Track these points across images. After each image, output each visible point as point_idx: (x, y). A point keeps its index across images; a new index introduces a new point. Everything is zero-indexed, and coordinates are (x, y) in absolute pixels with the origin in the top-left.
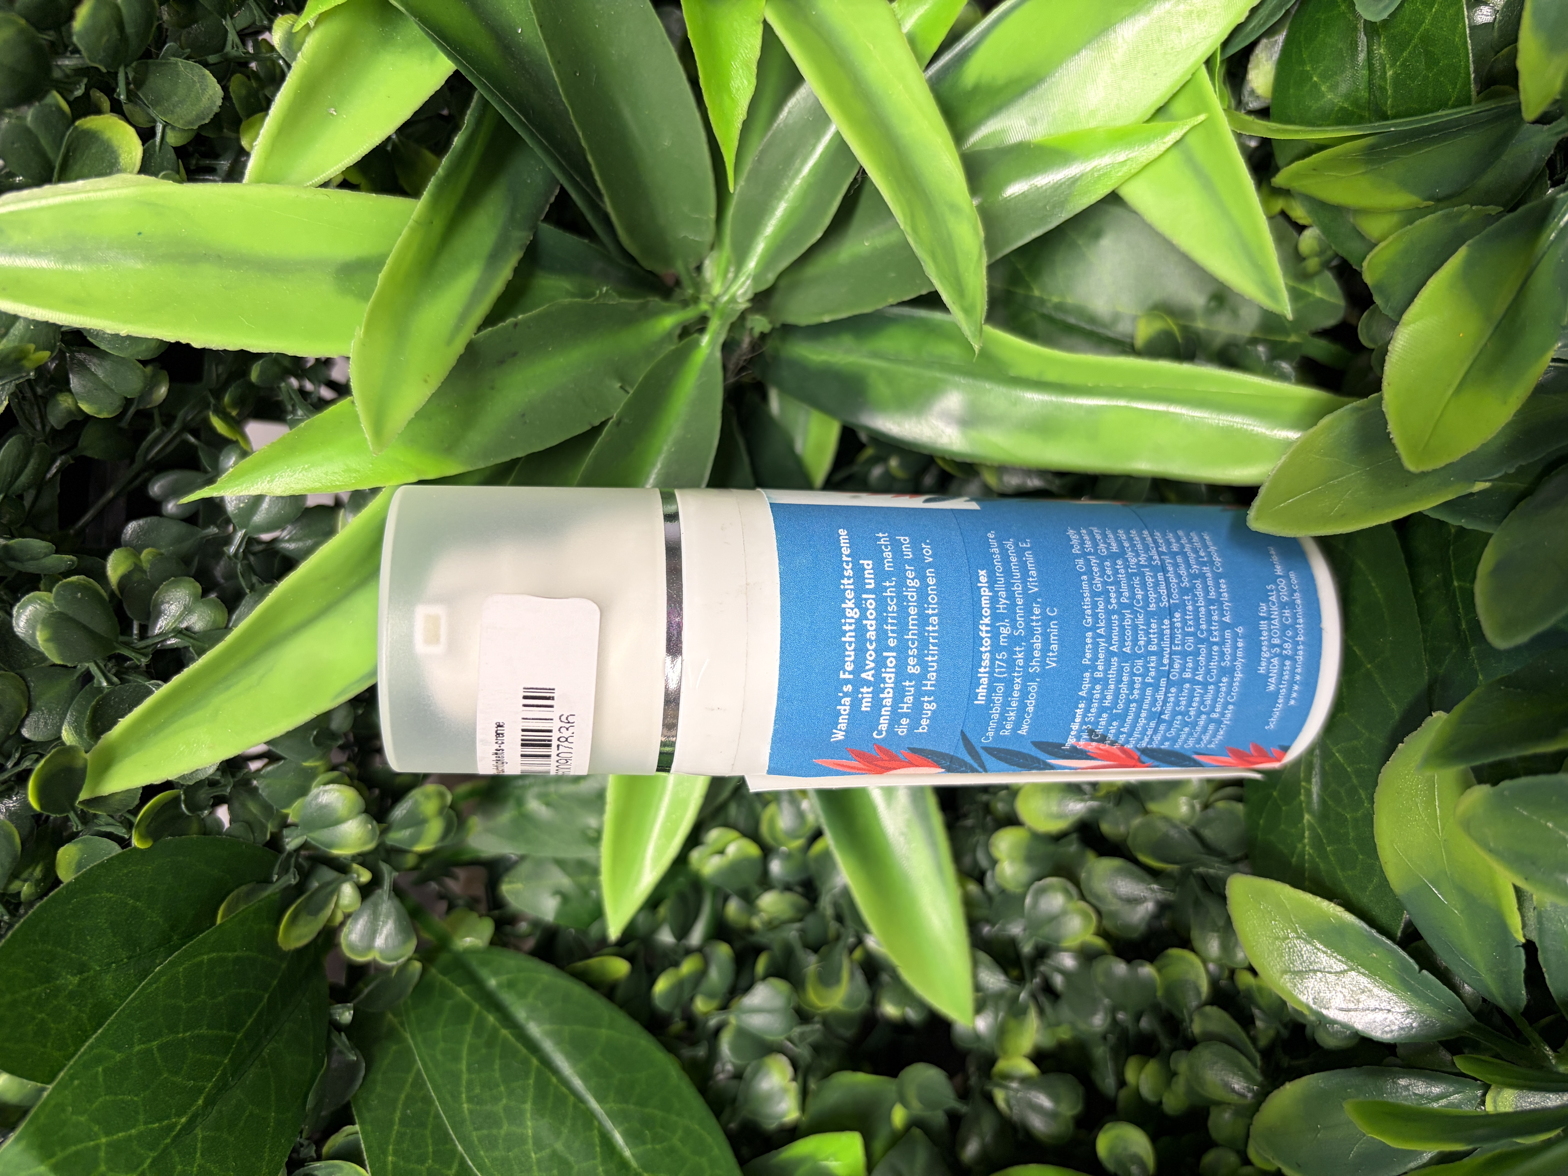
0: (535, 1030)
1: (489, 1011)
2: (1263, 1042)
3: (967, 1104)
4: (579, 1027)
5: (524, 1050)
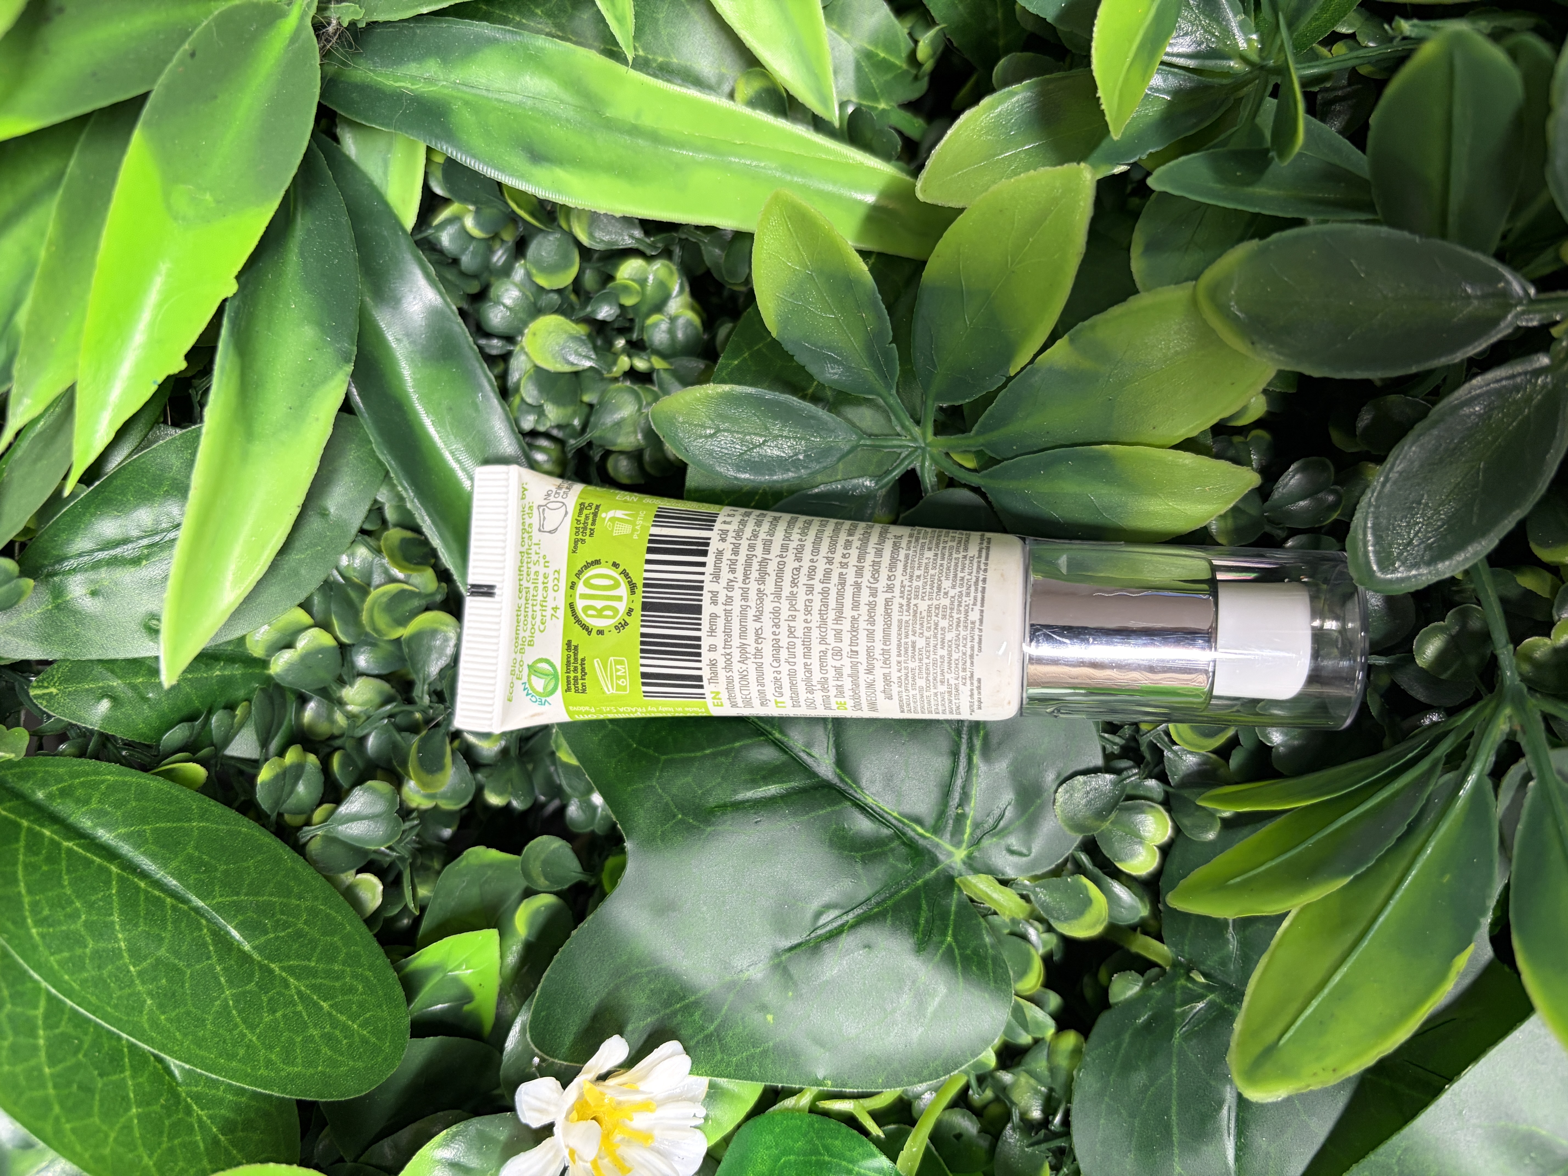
4: (163, 825)
5: (98, 860)
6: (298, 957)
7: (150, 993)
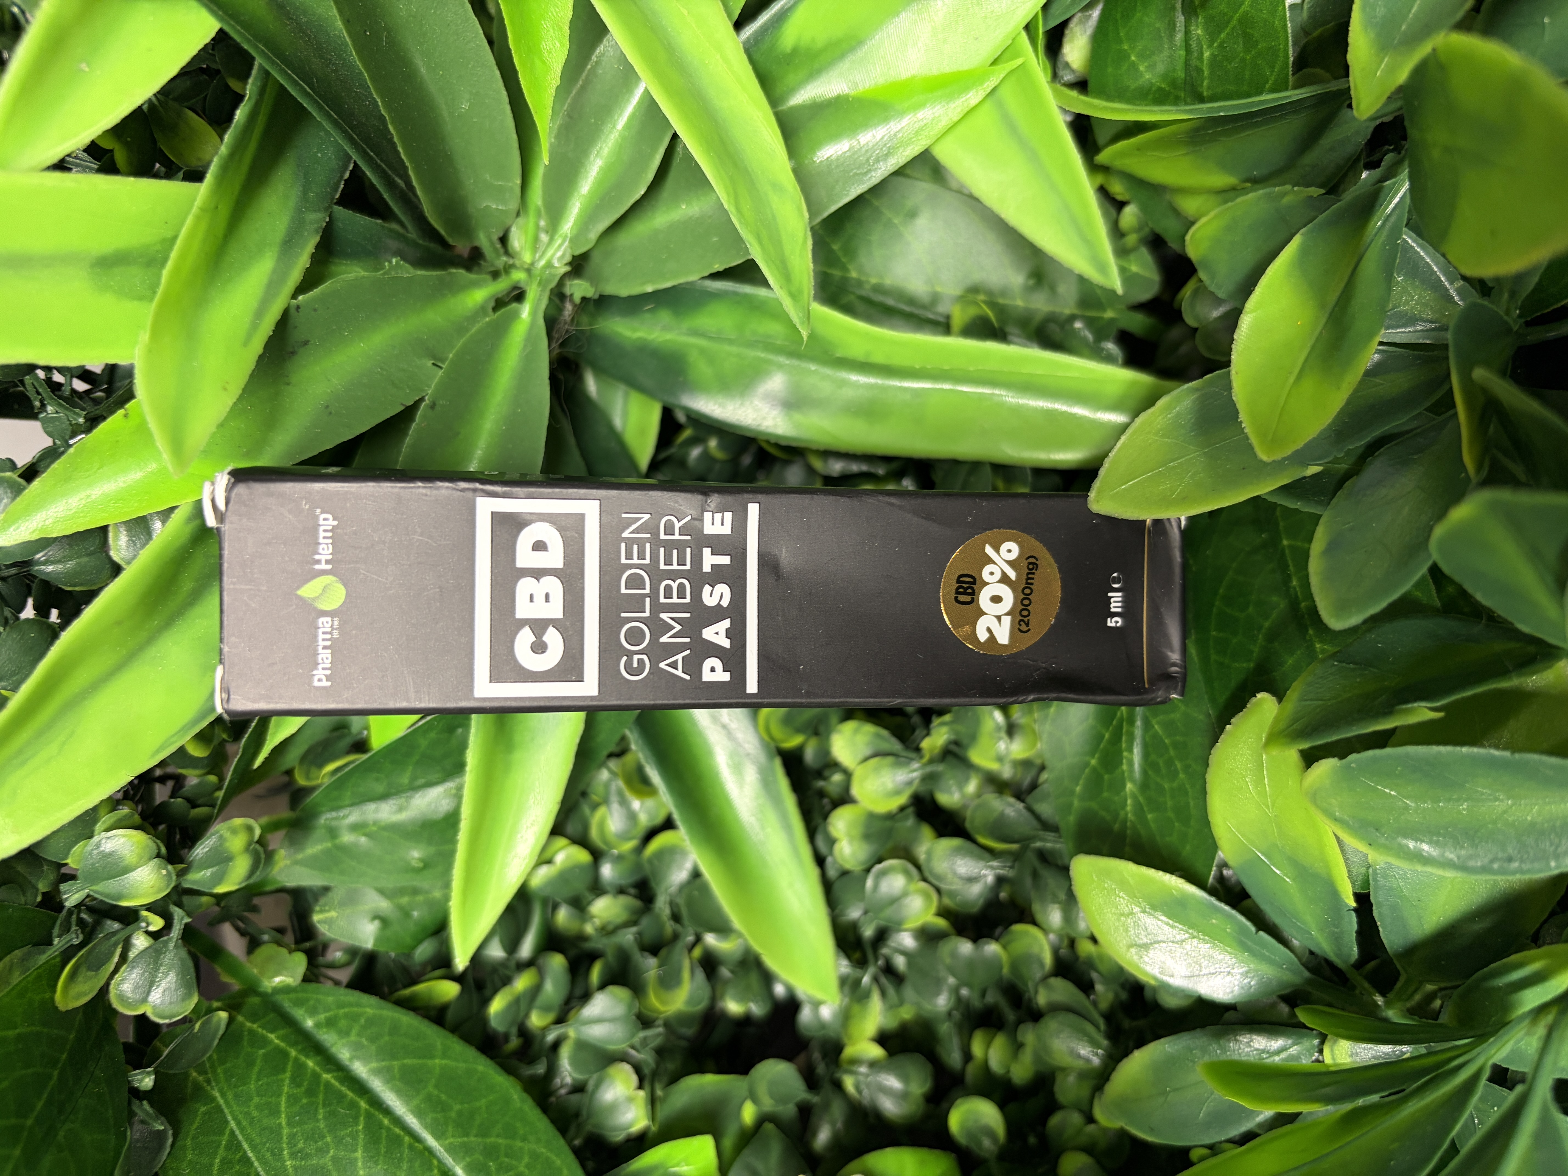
0: (360, 1069)
1: (307, 1056)
2: (1104, 1005)
3: (817, 1094)
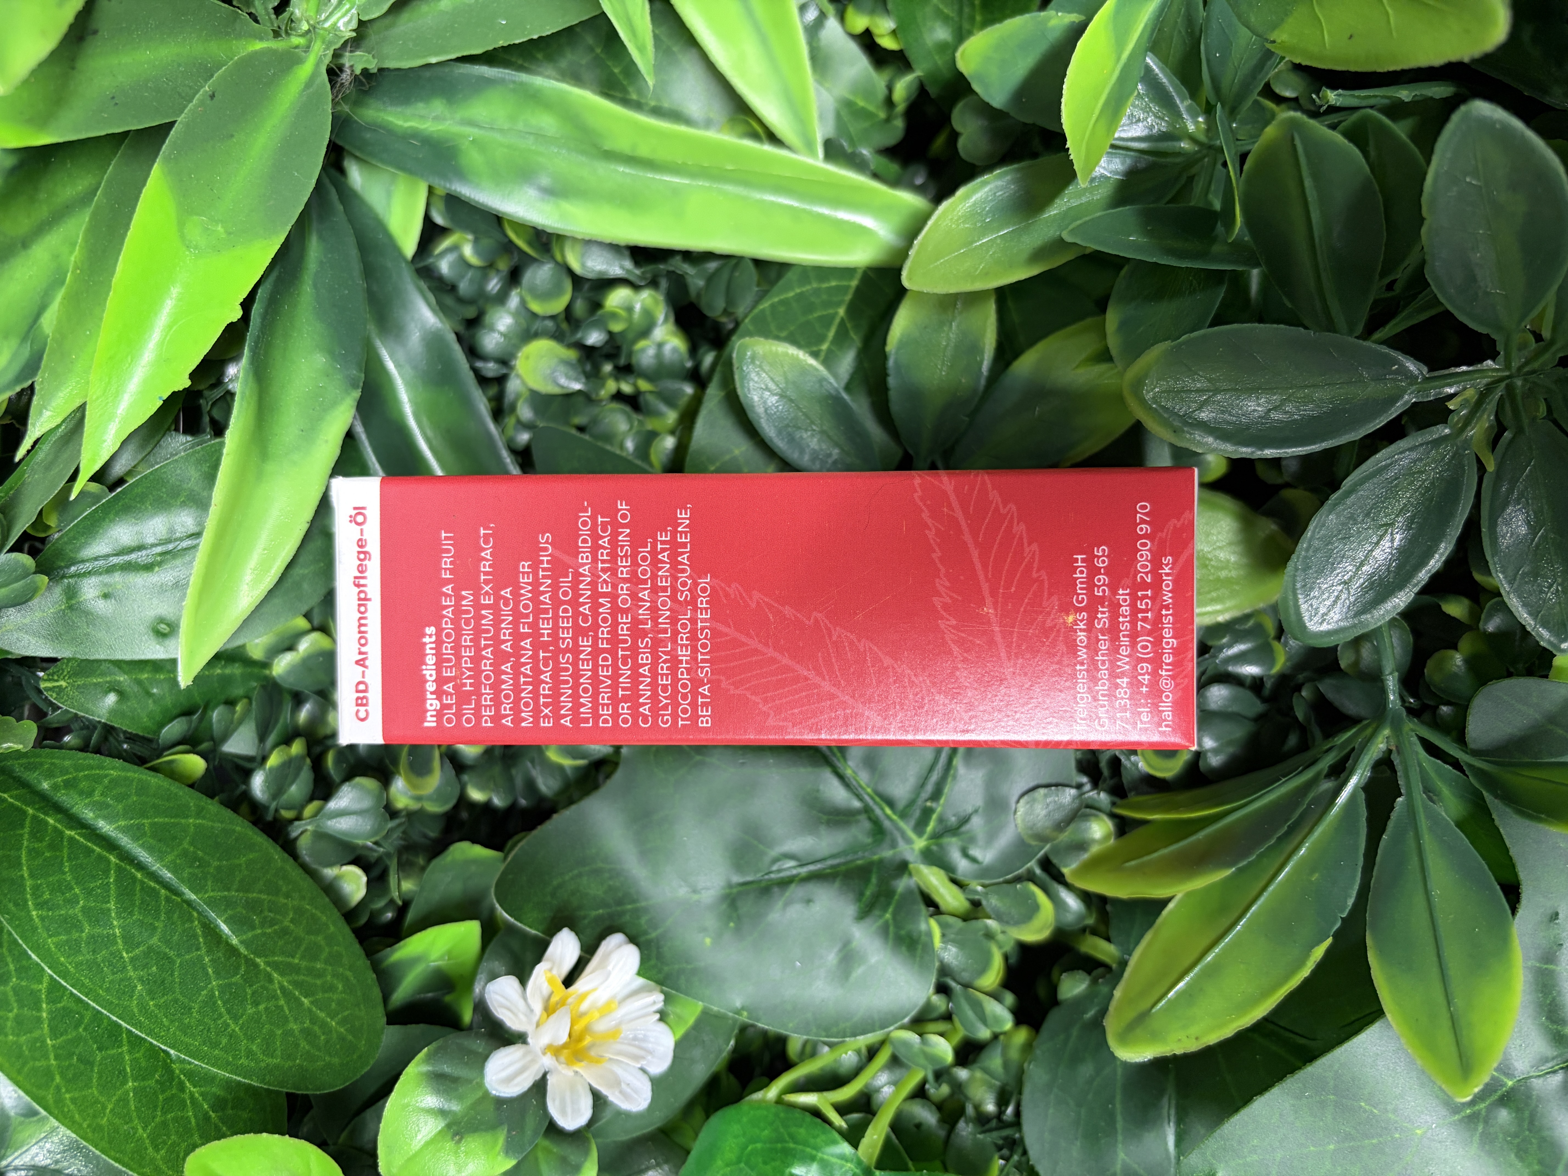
0: (107, 828)
1: (46, 814)
4: (161, 820)
5: (98, 849)
6: (283, 953)
7: (141, 979)
